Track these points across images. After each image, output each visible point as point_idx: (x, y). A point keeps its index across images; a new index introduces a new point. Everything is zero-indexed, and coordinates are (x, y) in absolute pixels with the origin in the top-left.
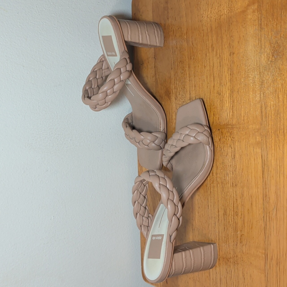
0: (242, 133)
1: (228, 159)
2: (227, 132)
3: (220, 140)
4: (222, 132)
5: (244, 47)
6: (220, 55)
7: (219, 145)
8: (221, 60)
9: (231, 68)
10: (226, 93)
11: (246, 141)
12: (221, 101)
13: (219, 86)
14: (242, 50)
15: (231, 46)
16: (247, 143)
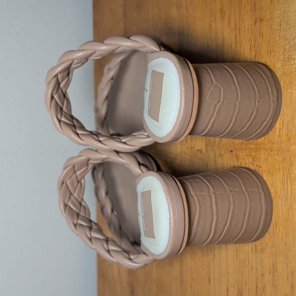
0: (277, 158)
2: (246, 156)
4: (237, 156)
5: (283, 7)
6: (236, 25)
8: (237, 33)
9: (256, 45)
11: (283, 173)
14: (278, 12)
15: (256, 6)
16: (286, 178)
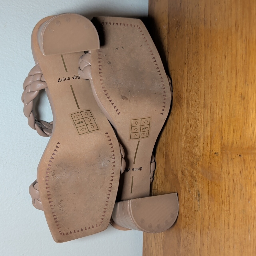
1: (251, 206)
2: (251, 161)
3: (241, 172)
4: (244, 160)
6: (246, 37)
7: (239, 181)
8: (247, 44)
10: (252, 97)
12: (245, 109)
13: (243, 86)
